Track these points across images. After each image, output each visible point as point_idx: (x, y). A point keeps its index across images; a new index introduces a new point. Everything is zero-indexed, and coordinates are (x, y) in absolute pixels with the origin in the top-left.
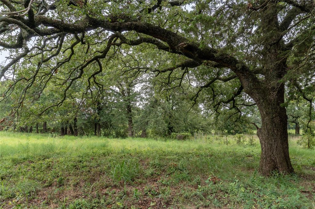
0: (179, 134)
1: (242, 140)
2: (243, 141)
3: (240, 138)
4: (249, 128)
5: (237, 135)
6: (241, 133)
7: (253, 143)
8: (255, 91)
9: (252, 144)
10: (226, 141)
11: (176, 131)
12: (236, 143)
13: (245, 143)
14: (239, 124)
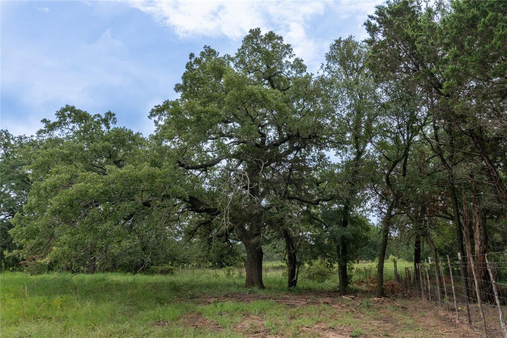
0: (160, 268)
1: (231, 273)
2: (233, 274)
3: (229, 271)
4: (239, 260)
5: (228, 268)
6: (231, 265)
7: (242, 275)
8: (244, 237)
9: (240, 277)
10: (215, 274)
11: (155, 264)
12: (225, 276)
13: (235, 276)
14: (230, 256)
